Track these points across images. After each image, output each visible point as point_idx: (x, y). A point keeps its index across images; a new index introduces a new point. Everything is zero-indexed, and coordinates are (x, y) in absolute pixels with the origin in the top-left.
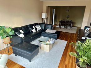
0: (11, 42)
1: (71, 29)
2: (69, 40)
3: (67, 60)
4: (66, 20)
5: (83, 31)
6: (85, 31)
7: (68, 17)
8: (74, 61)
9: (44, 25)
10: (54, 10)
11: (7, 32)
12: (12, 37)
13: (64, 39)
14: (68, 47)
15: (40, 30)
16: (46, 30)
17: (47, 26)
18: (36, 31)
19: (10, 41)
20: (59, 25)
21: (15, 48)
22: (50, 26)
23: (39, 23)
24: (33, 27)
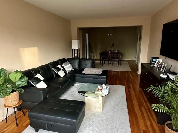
0: (21, 101)
1: (120, 64)
2: (126, 83)
3: (141, 121)
4: (110, 51)
5: (152, 65)
6: (155, 65)
7: (113, 45)
8: (152, 120)
9: (77, 61)
10: (87, 35)
11: (13, 80)
12: (23, 90)
13: (118, 82)
14: (130, 95)
15: (72, 70)
16: (83, 70)
17: (84, 63)
18: (65, 73)
19: (19, 100)
20: (100, 60)
21: (37, 114)
22: (89, 63)
23: (66, 58)
24: (59, 66)
